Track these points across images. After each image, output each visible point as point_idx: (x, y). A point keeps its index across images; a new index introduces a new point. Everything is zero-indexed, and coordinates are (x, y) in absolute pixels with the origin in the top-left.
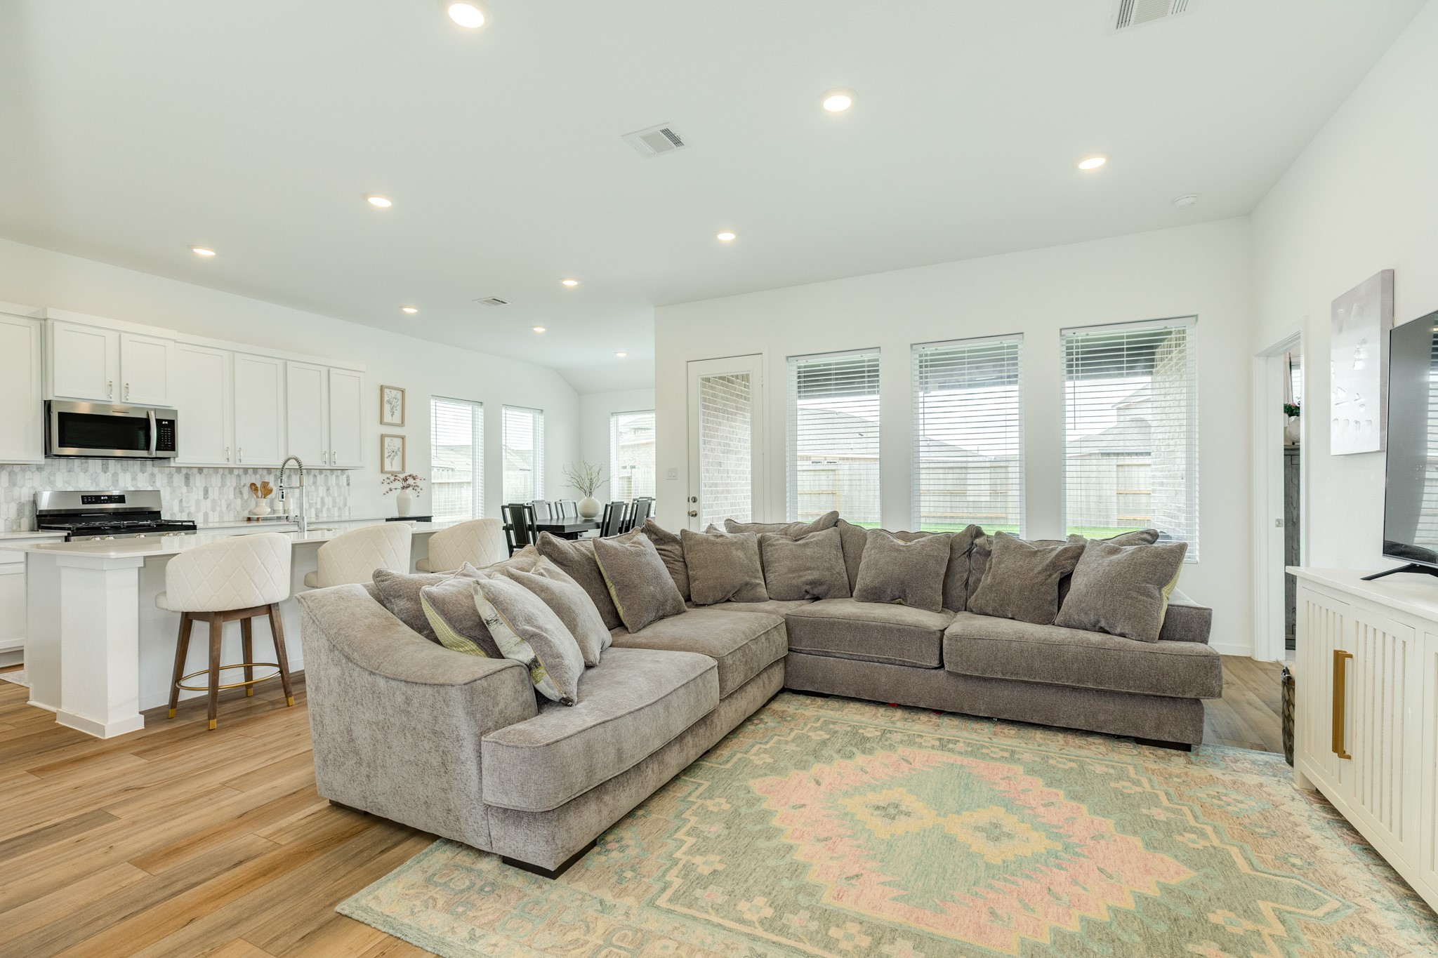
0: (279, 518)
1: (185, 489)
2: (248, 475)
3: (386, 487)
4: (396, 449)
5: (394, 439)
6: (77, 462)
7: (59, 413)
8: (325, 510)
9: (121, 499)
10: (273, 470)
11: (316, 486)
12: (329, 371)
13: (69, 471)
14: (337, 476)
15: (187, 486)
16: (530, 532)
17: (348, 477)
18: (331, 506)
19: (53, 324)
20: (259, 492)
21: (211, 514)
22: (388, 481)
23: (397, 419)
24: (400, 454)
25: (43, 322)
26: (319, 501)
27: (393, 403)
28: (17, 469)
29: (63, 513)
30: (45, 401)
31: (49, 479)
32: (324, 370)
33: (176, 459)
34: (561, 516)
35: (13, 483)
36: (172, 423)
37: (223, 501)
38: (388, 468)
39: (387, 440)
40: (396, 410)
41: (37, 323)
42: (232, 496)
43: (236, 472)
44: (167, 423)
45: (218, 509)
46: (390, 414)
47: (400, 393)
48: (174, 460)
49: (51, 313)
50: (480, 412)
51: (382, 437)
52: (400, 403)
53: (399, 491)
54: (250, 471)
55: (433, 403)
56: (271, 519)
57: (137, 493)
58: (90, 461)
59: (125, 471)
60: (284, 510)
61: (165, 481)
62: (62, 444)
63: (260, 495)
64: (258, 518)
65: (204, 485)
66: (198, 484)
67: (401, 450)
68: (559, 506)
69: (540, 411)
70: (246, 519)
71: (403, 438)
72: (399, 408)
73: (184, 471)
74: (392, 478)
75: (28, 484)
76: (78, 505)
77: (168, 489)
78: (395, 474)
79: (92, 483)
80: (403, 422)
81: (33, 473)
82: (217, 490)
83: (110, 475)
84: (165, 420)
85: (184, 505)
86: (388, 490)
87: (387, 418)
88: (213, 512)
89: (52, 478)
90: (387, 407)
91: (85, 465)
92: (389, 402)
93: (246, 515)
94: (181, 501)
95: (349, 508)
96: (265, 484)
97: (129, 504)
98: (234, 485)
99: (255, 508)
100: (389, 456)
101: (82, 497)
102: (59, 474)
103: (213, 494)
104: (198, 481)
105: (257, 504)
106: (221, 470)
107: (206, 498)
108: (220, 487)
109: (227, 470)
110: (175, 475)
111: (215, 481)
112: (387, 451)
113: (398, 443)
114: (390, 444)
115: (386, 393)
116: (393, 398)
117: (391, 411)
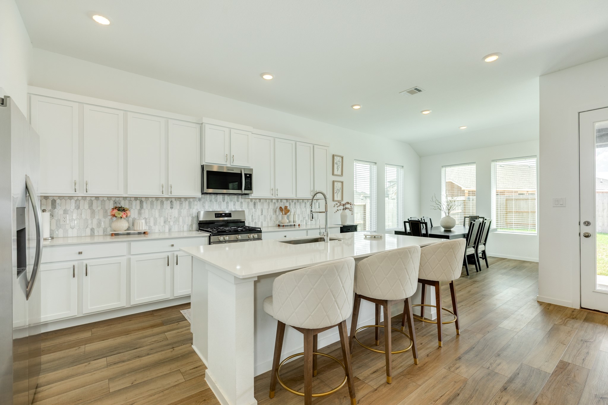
0: (291, 225)
1: (254, 209)
2: (278, 203)
3: (336, 209)
4: (339, 188)
5: (338, 183)
6: (213, 196)
7: (207, 171)
9: (229, 215)
11: (306, 208)
12: (314, 146)
13: (210, 201)
15: (255, 208)
17: (319, 203)
19: (205, 126)
20: (284, 211)
21: (264, 222)
22: (337, 206)
23: (339, 173)
24: (341, 191)
25: (201, 125)
26: (307, 216)
27: (338, 164)
28: (191, 200)
29: (208, 222)
30: (202, 165)
31: (203, 205)
32: (312, 146)
33: (252, 194)
35: (190, 207)
36: (251, 175)
37: (269, 216)
38: (336, 199)
39: (336, 183)
40: (339, 168)
41: (198, 126)
42: (272, 214)
43: (274, 201)
44: (248, 175)
45: (267, 220)
46: (337, 170)
47: (341, 158)
48: (251, 195)
49: (205, 120)
50: (375, 168)
51: (333, 182)
52: (341, 163)
53: (342, 211)
54: (279, 201)
55: (355, 163)
56: (288, 226)
57: (236, 212)
58: (218, 196)
59: (231, 201)
60: (293, 221)
61: (246, 206)
62: (208, 188)
63: (284, 213)
64: (283, 225)
65: (261, 208)
66: (259, 207)
67: (341, 189)
69: (402, 167)
70: (278, 225)
71: (342, 183)
72: (340, 166)
73: (254, 201)
74: (339, 204)
75: (196, 207)
76: (214, 218)
77: (247, 209)
78: (338, 201)
79: (219, 207)
80: (342, 174)
81: (197, 202)
83: (226, 203)
84: (248, 174)
85: (254, 218)
86: (336, 210)
87: (336, 173)
90: (335, 166)
91: (216, 198)
92: (336, 163)
93: (278, 223)
94: (252, 216)
96: (286, 207)
97: (233, 218)
98: (273, 208)
99: (281, 220)
100: (336, 192)
101: (215, 214)
102: (207, 202)
103: (265, 212)
104: (259, 206)
105: (282, 218)
106: (268, 200)
107: (262, 214)
108: (267, 209)
109: (270, 200)
110: (250, 203)
111: (266, 206)
112: (335, 189)
113: (340, 185)
114: (336, 186)
115: (335, 158)
116: (338, 161)
117: (337, 168)
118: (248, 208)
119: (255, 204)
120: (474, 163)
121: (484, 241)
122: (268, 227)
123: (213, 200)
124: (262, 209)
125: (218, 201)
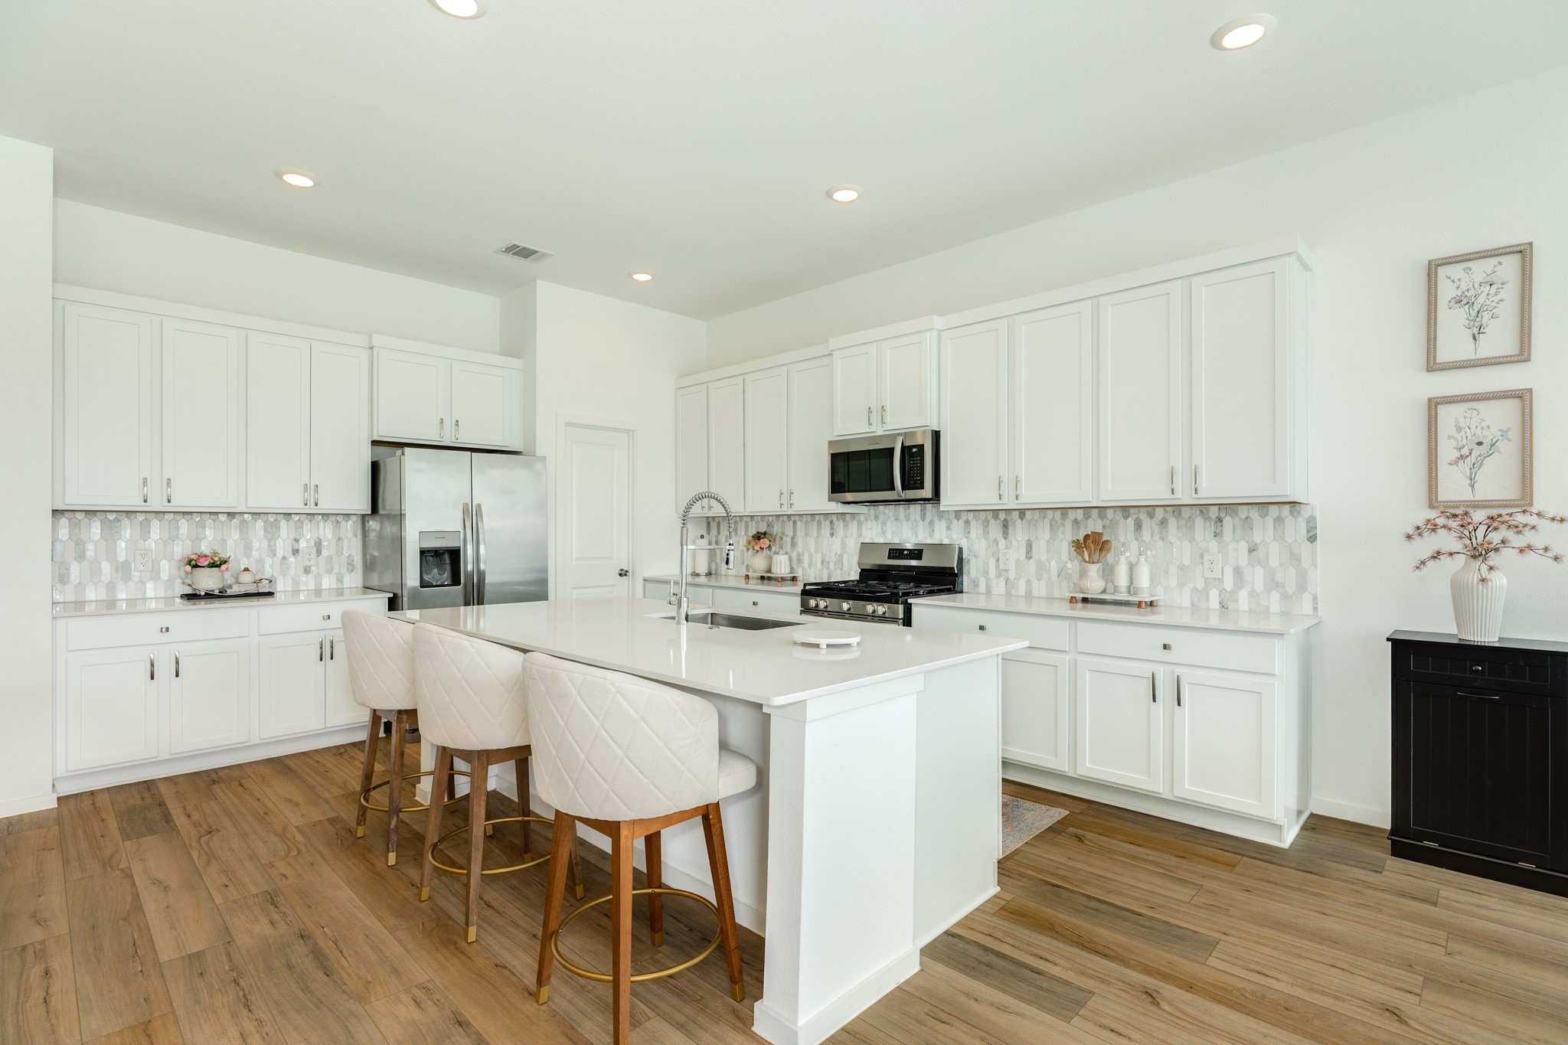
1: (1002, 543)
6: (901, 508)
8: (1243, 596)
10: (1132, 510)
14: (1279, 520)
15: (1005, 538)
17: (1312, 519)
18: (1259, 587)
24: (1509, 448)
26: (1229, 572)
27: (1481, 299)
29: (876, 568)
37: (1053, 563)
38: (1454, 491)
39: (1449, 415)
40: (1495, 318)
42: (1065, 557)
45: (1045, 576)
48: (941, 502)
51: (1433, 405)
53: (1460, 560)
57: (940, 547)
60: (1132, 588)
61: (980, 531)
64: (1085, 599)
65: (1027, 538)
66: (1019, 535)
70: (1070, 598)
72: (1507, 311)
76: (885, 561)
82: (1043, 544)
84: (914, 446)
85: (1001, 567)
88: (1039, 580)
89: (884, 527)
90: (1454, 317)
91: (908, 511)
92: (1460, 301)
93: (1067, 589)
94: (998, 560)
95: (1315, 598)
99: (1081, 580)
100: (1462, 457)
101: (890, 550)
102: (889, 523)
103: (1040, 551)
104: (1020, 533)
105: (1083, 574)
106: (1050, 513)
107: (1029, 558)
108: (1048, 541)
109: (1059, 512)
110: (992, 522)
111: (1043, 533)
112: (1453, 443)
113: (1499, 417)
114: (1463, 423)
115: (1450, 278)
116: (1477, 285)
117: (1473, 325)
118: (986, 539)
119: (1005, 526)
122: (1050, 599)
123: (902, 517)
124: (1029, 540)
125: (912, 518)
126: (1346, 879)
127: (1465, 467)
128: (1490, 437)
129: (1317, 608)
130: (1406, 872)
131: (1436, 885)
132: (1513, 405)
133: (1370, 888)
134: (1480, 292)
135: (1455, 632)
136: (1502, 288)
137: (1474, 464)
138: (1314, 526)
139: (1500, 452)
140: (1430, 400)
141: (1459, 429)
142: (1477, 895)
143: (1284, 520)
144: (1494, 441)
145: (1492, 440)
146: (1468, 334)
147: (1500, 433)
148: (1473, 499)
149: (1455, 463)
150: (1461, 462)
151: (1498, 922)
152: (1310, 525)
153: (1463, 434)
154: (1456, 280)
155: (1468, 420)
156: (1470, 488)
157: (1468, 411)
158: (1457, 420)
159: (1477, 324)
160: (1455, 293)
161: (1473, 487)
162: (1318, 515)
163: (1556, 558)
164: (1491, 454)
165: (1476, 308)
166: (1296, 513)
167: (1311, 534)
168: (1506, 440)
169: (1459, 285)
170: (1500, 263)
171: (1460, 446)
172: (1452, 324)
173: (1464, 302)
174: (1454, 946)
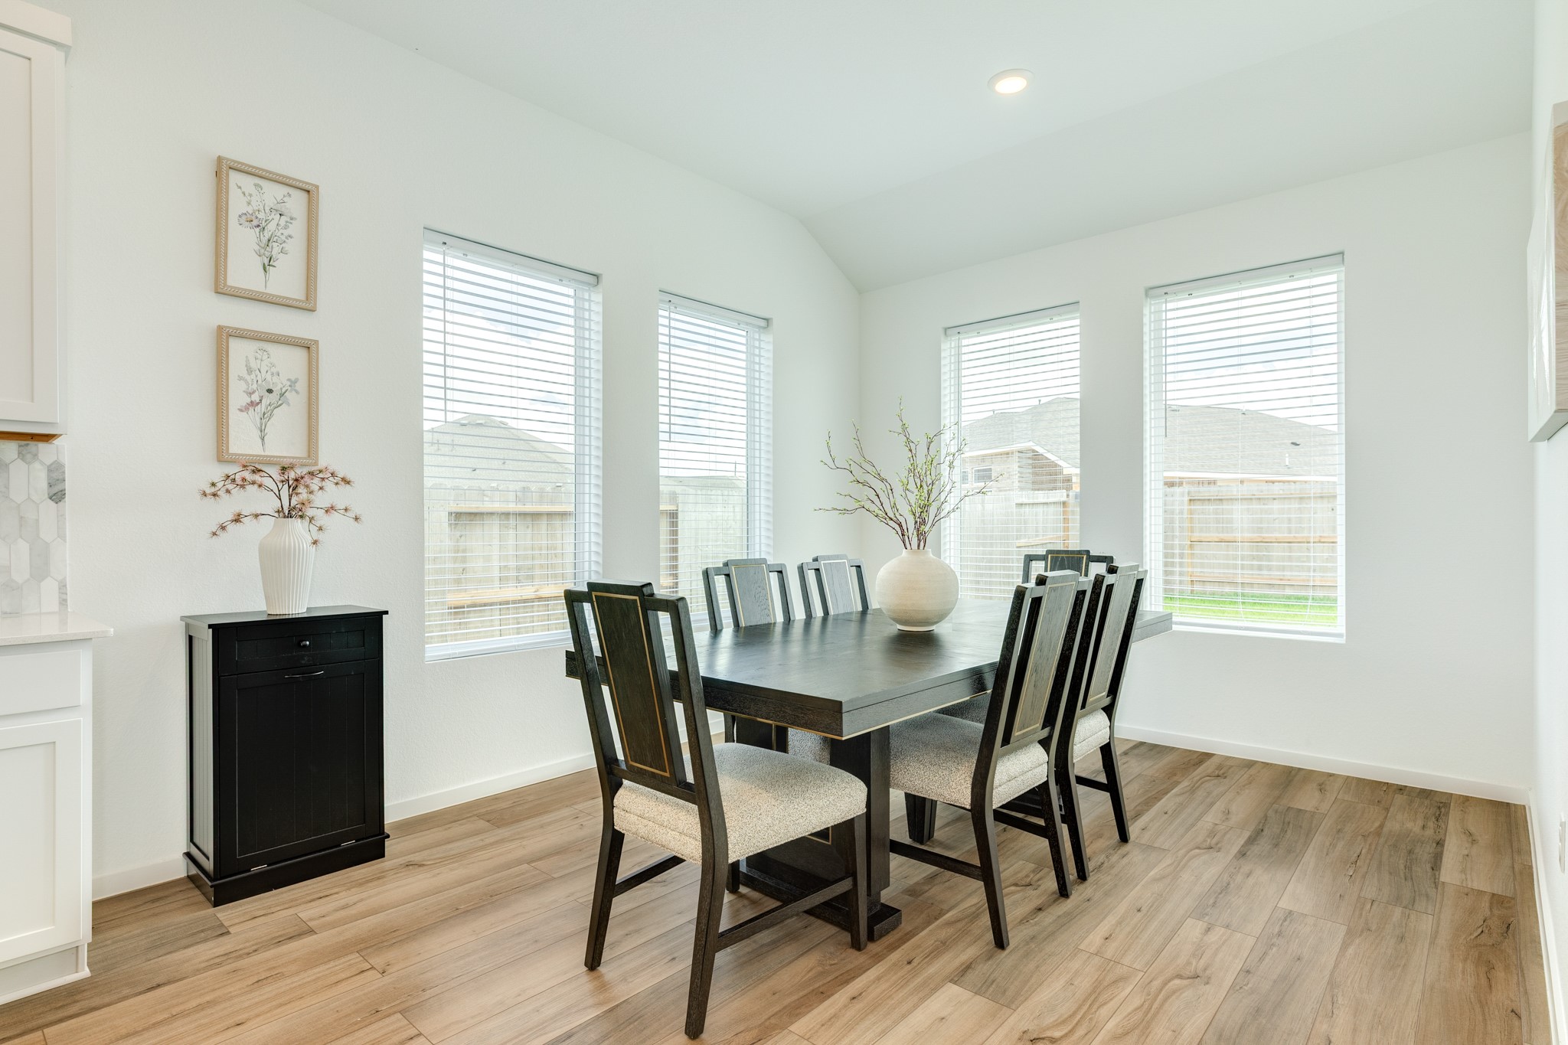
4: (278, 384)
5: (271, 348)
16: (679, 708)
17: (54, 465)
22: (230, 488)
23: (286, 280)
24: (297, 401)
27: (272, 226)
34: (818, 612)
38: (243, 443)
39: (240, 352)
40: (282, 254)
46: (254, 263)
47: (298, 197)
51: (224, 336)
52: (298, 229)
55: (432, 256)
67: (301, 386)
68: (811, 576)
71: (310, 350)
72: (296, 248)
80: (310, 296)
87: (244, 271)
90: (242, 238)
92: (251, 220)
95: (62, 587)
100: (252, 404)
112: (244, 386)
113: (288, 363)
114: (253, 364)
115: (240, 188)
116: (267, 211)
117: (264, 254)
120: (1069, 306)
121: (1105, 693)
126: (203, 965)
127: (255, 414)
128: (280, 386)
129: (65, 600)
130: (248, 917)
131: (291, 911)
132: (300, 355)
133: (240, 957)
134: (270, 218)
135: (264, 608)
136: (291, 223)
137: (264, 414)
138: (61, 477)
139: (289, 404)
140: (220, 328)
141: (250, 371)
142: (327, 898)
143: (7, 466)
144: (283, 391)
145: (281, 389)
146: (257, 263)
147: (289, 383)
148: (263, 454)
149: (244, 409)
150: (251, 409)
151: (373, 912)
152: (55, 475)
153: (253, 376)
154: (247, 194)
155: (259, 362)
156: (260, 441)
157: (259, 351)
158: (247, 361)
159: (267, 254)
160: (245, 209)
161: (263, 439)
162: (66, 461)
163: (356, 519)
164: (280, 405)
165: (267, 234)
166: (29, 456)
167: (55, 489)
168: (294, 392)
169: (250, 201)
170: (290, 196)
171: (250, 390)
172: (242, 241)
173: (255, 223)
174: (378, 961)
